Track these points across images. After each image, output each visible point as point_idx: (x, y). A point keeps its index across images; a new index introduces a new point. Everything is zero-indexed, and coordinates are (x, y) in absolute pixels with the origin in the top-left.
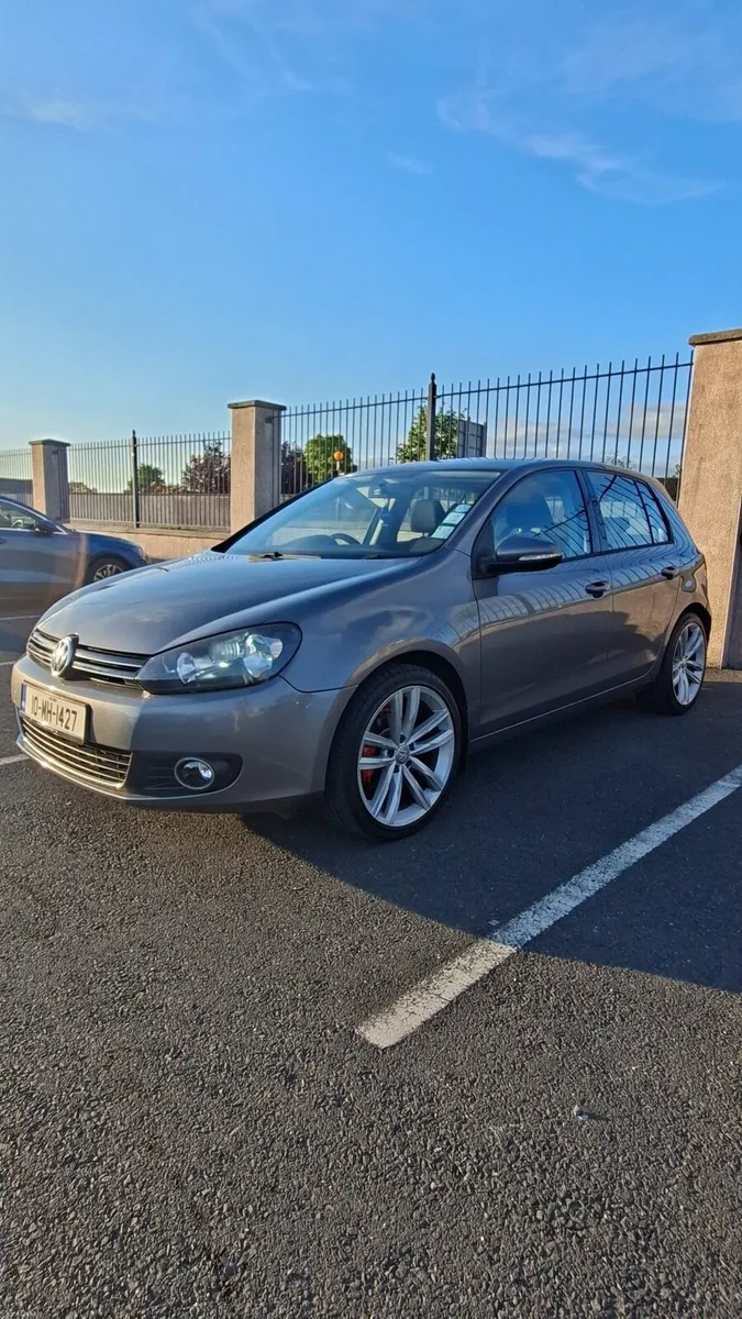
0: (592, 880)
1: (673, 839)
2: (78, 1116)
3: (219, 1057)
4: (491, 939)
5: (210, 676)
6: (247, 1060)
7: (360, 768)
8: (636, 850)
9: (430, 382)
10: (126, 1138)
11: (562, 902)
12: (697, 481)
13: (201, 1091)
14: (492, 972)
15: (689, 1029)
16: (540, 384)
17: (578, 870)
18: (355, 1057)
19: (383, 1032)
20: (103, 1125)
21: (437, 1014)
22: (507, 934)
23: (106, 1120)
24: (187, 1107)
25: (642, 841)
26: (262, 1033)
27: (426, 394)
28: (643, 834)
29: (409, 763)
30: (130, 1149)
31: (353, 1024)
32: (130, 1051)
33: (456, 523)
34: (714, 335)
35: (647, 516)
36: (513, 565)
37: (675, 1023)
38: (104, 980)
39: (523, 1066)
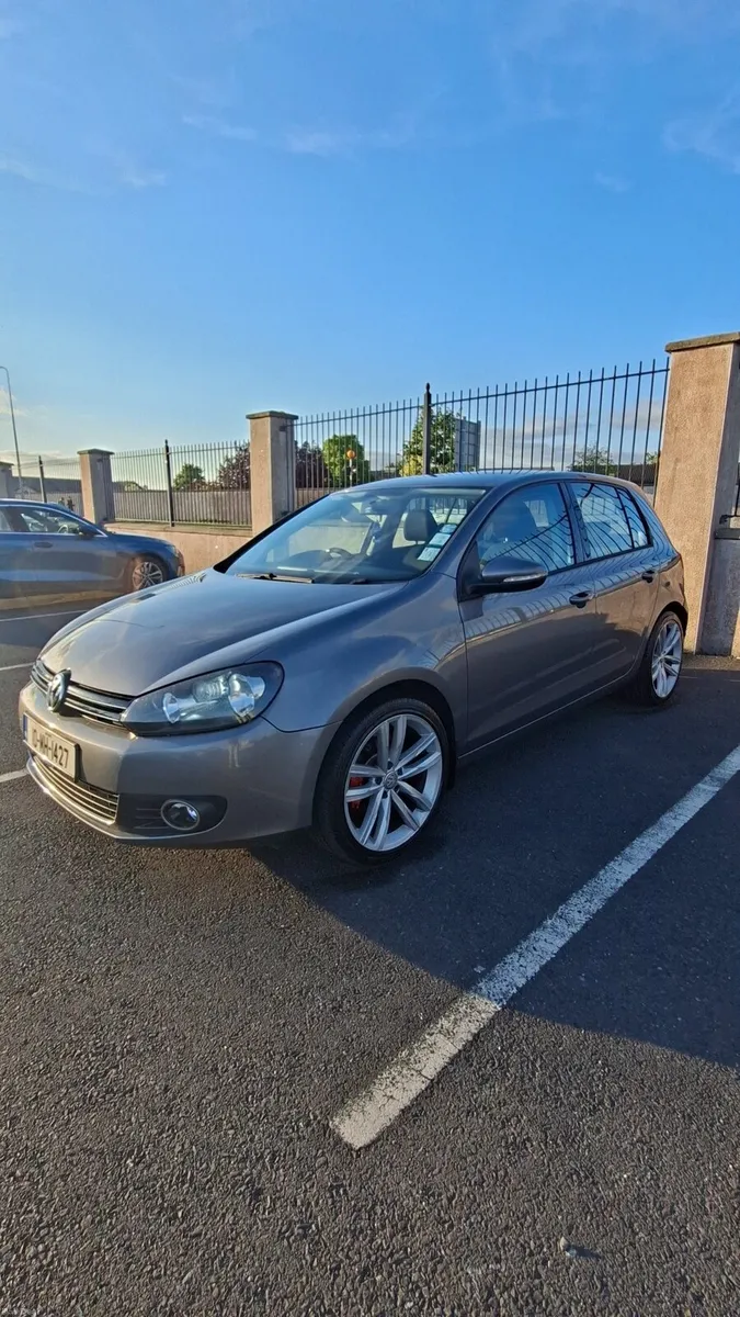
0: (579, 910)
1: (659, 856)
2: (24, 1252)
3: (183, 1163)
4: (475, 992)
5: (195, 717)
6: (213, 1167)
7: (347, 800)
8: (622, 871)
9: (426, 391)
10: (70, 1286)
11: (549, 941)
12: (672, 481)
13: (159, 1213)
14: (476, 1037)
15: (684, 1116)
16: (525, 391)
17: (564, 898)
18: (326, 1163)
19: (358, 1127)
20: (48, 1265)
21: (416, 1099)
22: (492, 984)
23: (53, 1256)
24: (142, 1237)
25: (627, 860)
26: (232, 1128)
27: (422, 403)
28: (628, 850)
29: (397, 787)
30: (73, 1302)
31: (329, 1113)
32: (92, 1153)
33: (443, 544)
34: (690, 342)
35: (627, 519)
36: (499, 586)
37: (668, 1108)
38: (79, 1051)
39: (506, 1173)
